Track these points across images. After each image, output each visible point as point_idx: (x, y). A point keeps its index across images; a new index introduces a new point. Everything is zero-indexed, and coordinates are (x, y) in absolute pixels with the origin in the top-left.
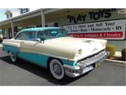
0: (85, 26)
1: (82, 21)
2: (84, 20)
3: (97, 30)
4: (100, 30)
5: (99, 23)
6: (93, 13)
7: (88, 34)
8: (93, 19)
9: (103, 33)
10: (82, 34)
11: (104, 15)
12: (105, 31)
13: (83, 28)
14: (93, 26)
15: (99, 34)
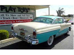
2: (15, 12)
3: (23, 18)
4: (24, 18)
5: (24, 15)
6: (20, 8)
8: (20, 12)
9: (26, 20)
10: (14, 20)
11: (26, 11)
12: (27, 19)
13: (15, 17)
14: (20, 16)
15: (24, 20)
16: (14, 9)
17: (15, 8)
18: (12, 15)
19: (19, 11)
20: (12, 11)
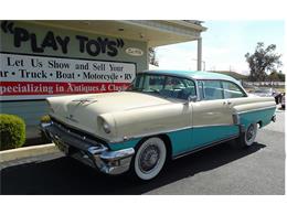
0: (67, 66)
1: (60, 52)
2: (65, 51)
3: (95, 76)
4: (101, 77)
5: (99, 63)
7: (78, 84)
8: (86, 55)
9: (107, 85)
10: (61, 84)
11: (107, 50)
12: (110, 81)
13: (64, 71)
14: (86, 67)
15: (99, 85)
16: (65, 43)
17: (68, 39)
18: (56, 65)
19: (82, 51)
20: (55, 49)
